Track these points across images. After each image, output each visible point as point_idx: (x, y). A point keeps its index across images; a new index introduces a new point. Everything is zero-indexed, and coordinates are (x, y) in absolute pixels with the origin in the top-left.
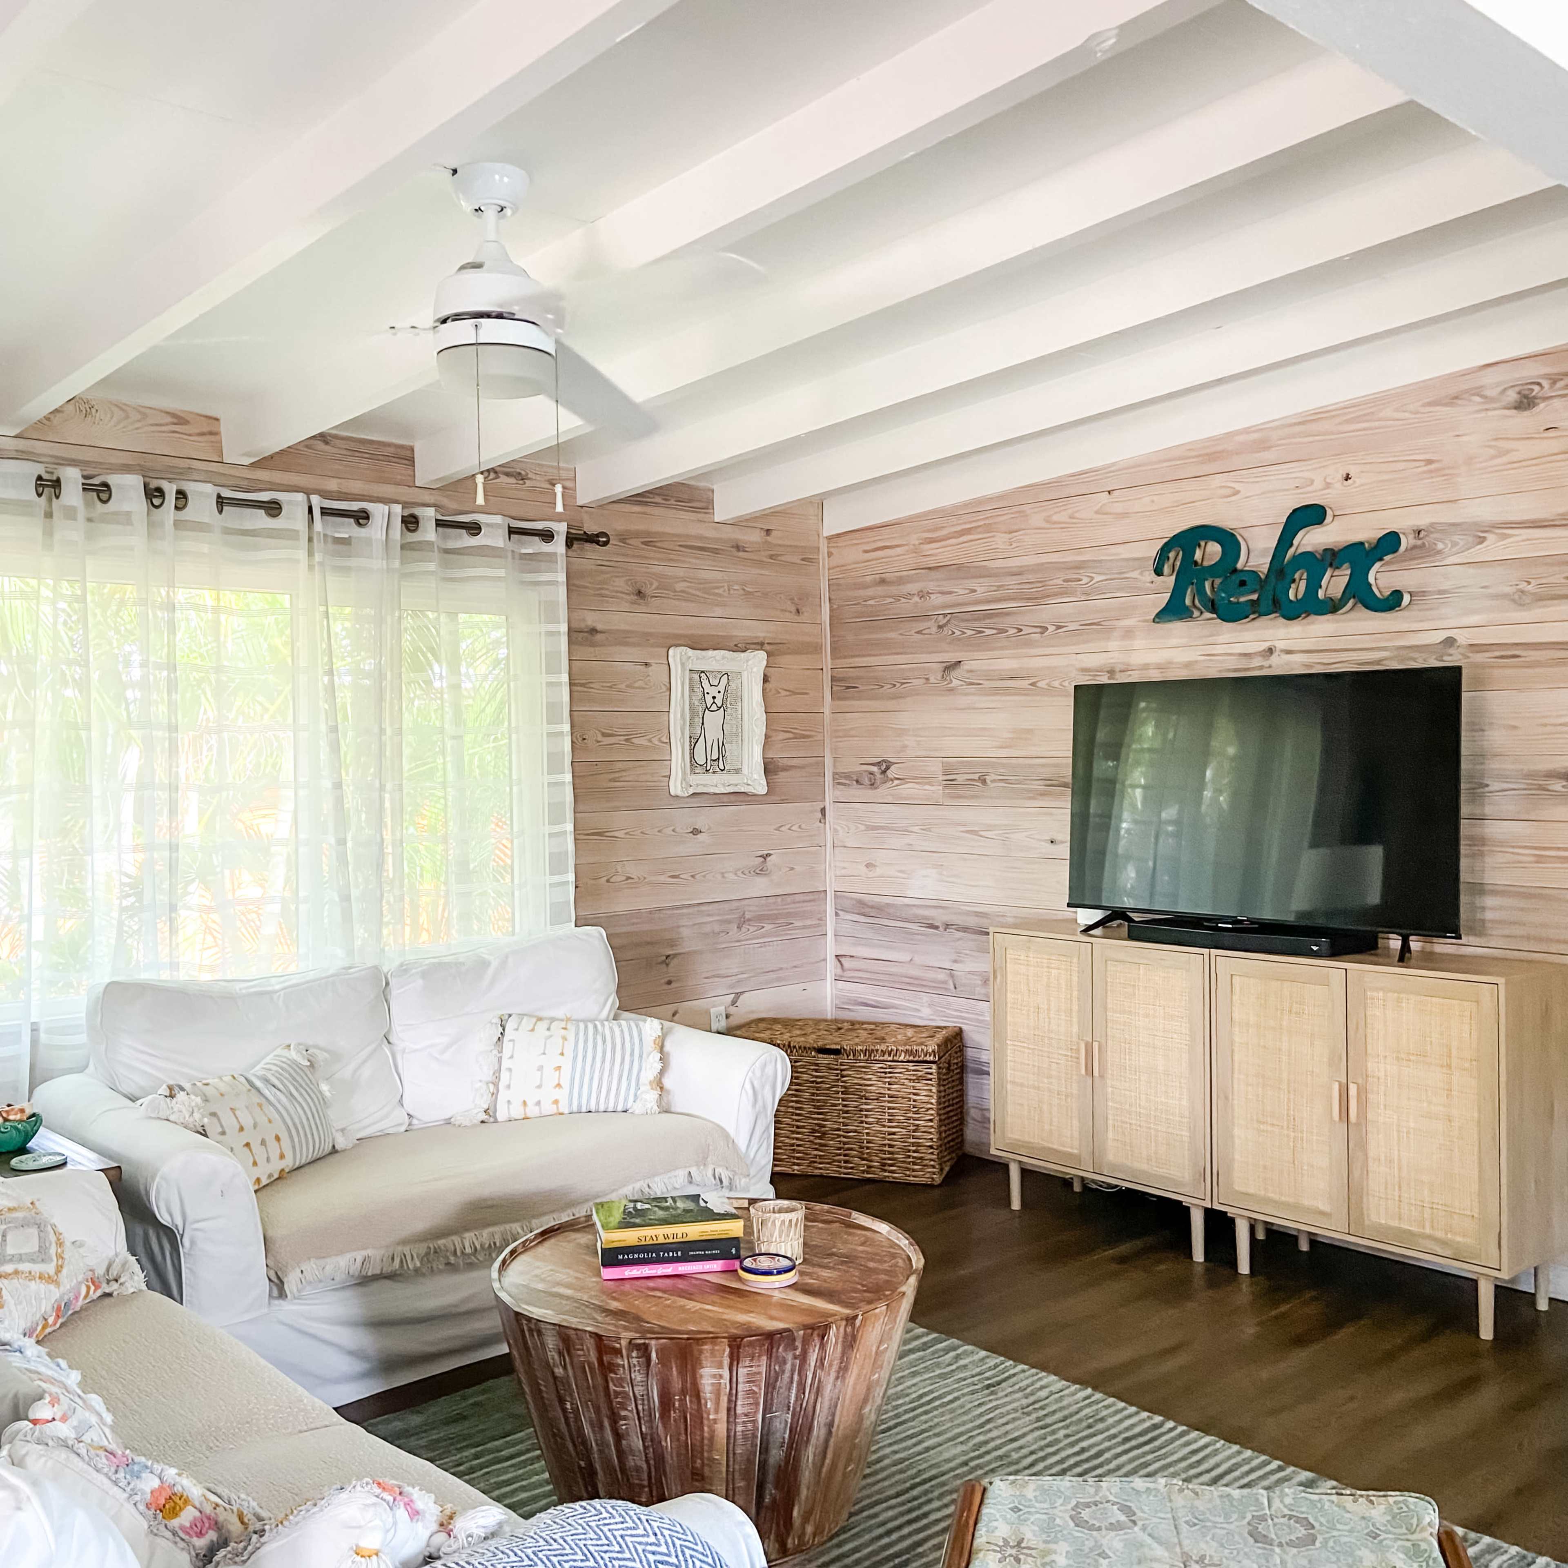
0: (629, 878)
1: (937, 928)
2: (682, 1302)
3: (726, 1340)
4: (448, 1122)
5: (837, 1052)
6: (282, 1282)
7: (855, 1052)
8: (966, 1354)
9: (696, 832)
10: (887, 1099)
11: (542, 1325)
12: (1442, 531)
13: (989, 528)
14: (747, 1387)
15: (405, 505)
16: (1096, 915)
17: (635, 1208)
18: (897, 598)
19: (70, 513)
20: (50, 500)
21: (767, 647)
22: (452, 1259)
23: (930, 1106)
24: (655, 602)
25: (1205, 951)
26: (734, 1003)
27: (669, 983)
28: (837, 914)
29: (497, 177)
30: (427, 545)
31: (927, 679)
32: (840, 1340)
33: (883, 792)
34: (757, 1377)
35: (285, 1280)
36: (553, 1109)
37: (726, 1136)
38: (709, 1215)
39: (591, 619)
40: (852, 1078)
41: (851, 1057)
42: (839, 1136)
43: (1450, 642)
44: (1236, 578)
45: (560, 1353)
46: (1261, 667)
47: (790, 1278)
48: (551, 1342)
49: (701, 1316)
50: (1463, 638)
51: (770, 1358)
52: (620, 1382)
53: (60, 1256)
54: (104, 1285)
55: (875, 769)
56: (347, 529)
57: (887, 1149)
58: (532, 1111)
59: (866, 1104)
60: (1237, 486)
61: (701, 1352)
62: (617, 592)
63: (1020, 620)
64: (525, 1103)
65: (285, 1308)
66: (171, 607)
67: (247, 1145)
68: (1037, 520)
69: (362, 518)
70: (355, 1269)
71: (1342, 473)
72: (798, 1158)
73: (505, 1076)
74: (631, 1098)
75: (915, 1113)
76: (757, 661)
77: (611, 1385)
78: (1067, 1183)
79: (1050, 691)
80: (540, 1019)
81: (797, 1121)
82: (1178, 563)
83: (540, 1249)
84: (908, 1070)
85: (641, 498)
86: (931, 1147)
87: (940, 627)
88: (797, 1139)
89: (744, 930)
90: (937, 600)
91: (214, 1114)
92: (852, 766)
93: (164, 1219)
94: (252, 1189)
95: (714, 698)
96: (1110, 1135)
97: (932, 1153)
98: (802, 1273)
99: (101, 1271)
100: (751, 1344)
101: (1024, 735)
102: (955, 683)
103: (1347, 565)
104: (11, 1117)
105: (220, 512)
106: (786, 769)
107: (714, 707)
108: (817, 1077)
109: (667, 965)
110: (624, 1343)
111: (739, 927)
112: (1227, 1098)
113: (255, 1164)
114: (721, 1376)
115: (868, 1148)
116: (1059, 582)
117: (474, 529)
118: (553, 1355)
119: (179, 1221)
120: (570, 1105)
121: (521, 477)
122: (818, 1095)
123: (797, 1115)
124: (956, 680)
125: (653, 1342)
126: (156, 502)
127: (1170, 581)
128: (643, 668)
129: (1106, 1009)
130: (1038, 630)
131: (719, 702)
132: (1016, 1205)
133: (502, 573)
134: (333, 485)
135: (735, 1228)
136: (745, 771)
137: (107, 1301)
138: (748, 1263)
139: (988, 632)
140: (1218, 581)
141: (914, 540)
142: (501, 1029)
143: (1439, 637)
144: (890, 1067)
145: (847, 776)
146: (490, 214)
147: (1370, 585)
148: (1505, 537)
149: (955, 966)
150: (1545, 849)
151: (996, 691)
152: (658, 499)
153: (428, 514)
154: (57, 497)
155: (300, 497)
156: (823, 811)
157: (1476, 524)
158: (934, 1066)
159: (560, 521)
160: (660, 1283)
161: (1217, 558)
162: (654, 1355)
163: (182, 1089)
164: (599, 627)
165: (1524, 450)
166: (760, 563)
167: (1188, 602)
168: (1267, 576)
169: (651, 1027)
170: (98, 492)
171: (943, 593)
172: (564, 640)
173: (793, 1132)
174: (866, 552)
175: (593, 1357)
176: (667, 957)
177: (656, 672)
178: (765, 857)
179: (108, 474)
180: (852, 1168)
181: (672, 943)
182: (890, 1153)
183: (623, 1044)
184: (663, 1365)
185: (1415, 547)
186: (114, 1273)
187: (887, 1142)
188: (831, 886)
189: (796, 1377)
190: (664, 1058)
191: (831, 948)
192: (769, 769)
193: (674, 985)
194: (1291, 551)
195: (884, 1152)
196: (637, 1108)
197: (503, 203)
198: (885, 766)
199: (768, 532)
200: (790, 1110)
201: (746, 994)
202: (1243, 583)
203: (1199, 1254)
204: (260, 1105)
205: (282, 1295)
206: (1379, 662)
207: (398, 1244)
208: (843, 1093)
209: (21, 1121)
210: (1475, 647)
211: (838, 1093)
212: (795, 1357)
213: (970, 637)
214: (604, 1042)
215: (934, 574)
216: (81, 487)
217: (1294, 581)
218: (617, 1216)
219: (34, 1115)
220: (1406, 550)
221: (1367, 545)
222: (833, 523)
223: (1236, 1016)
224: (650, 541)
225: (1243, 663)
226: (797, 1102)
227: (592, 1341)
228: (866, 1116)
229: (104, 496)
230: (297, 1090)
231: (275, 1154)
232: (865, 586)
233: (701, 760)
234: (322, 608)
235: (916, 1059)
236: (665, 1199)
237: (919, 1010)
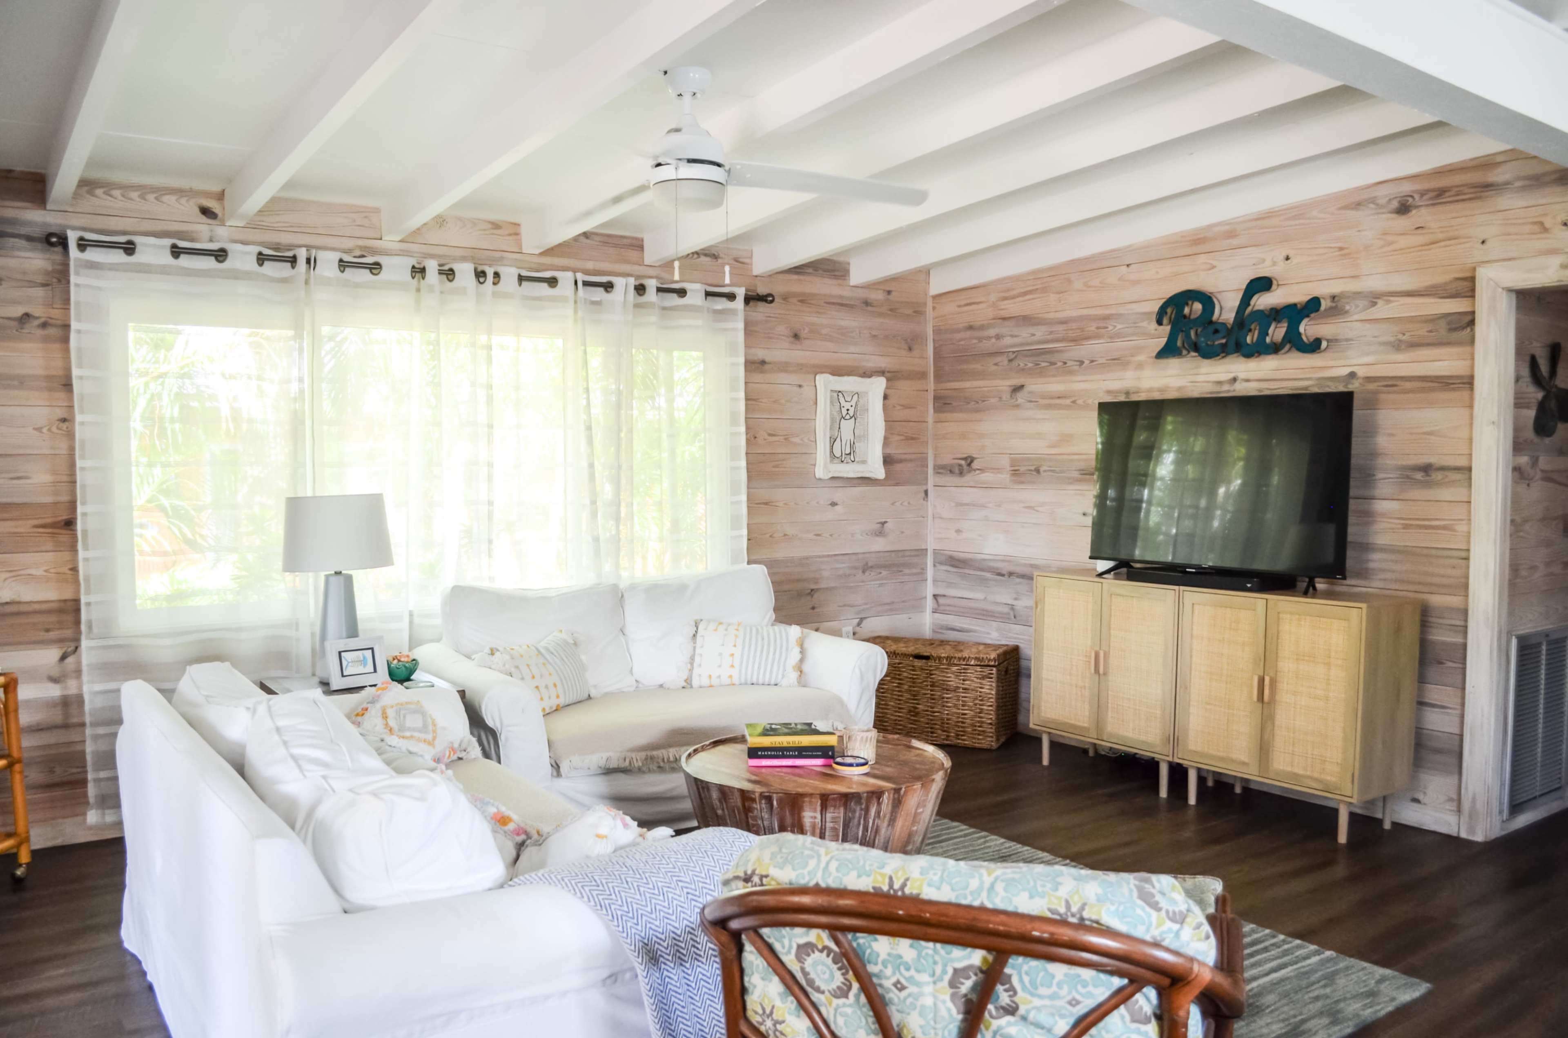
0: (785, 535)
1: (1003, 575)
2: (796, 778)
3: (818, 796)
4: (661, 686)
5: (927, 658)
6: (559, 767)
7: (940, 658)
8: (991, 840)
9: (834, 504)
10: (961, 690)
11: (710, 785)
12: (1349, 297)
13: (1044, 290)
14: (832, 825)
15: (637, 277)
16: (1109, 564)
17: (771, 728)
18: (980, 339)
19: (431, 289)
20: (419, 281)
21: (887, 375)
22: (662, 764)
23: (991, 696)
24: (807, 342)
25: (1176, 587)
26: (859, 624)
27: (813, 608)
28: (934, 566)
29: (692, 75)
30: (650, 305)
31: (1000, 398)
32: (891, 802)
33: (968, 478)
34: (838, 820)
35: (560, 765)
36: (728, 681)
37: (841, 702)
38: (817, 732)
39: (760, 354)
40: (938, 676)
41: (937, 662)
42: (928, 715)
43: (1352, 375)
44: (1211, 329)
45: (720, 801)
46: (1229, 391)
47: (865, 769)
48: (715, 795)
49: (806, 785)
50: (1361, 372)
51: (846, 809)
52: (755, 818)
53: (434, 731)
54: (458, 752)
55: (963, 462)
56: (599, 294)
57: (960, 724)
58: (715, 682)
59: (947, 694)
60: (1214, 263)
61: (803, 802)
62: (780, 335)
63: (1065, 356)
64: (710, 676)
65: (561, 783)
66: (489, 348)
67: (537, 687)
68: (1078, 284)
69: (608, 287)
70: (602, 763)
71: (1284, 254)
72: (899, 729)
73: (697, 659)
74: (780, 676)
75: (981, 700)
76: (878, 385)
77: (750, 820)
78: (1085, 751)
79: (1086, 407)
80: (721, 623)
81: (899, 704)
82: (1173, 316)
83: (713, 750)
84: (976, 671)
85: (798, 270)
86: (991, 724)
87: (1010, 361)
88: (899, 716)
89: (867, 574)
90: (1008, 341)
91: (517, 667)
92: (947, 460)
93: (490, 722)
94: (542, 714)
95: (848, 410)
96: (1110, 714)
97: (991, 728)
98: (872, 768)
99: (456, 745)
100: (834, 799)
101: (1066, 438)
102: (1020, 401)
103: (1285, 320)
104: (402, 659)
105: (520, 285)
106: (901, 461)
107: (848, 417)
108: (913, 675)
109: (812, 596)
110: (757, 795)
111: (864, 572)
112: (1186, 688)
113: (542, 699)
114: (815, 818)
115: (947, 724)
116: (1093, 328)
117: (682, 293)
118: (716, 803)
119: (498, 725)
120: (740, 678)
121: (715, 257)
122: (914, 687)
123: (899, 700)
124: (1021, 397)
125: (775, 795)
126: (482, 280)
127: (1166, 329)
128: (796, 389)
129: (1110, 629)
130: (1078, 363)
131: (851, 413)
132: (1046, 761)
133: (700, 322)
134: (590, 265)
135: (832, 740)
136: (869, 461)
137: (461, 761)
138: (839, 760)
139: (1043, 364)
140: (1199, 330)
141: (993, 297)
142: (695, 629)
143: (1345, 371)
144: (964, 669)
145: (943, 467)
146: (687, 97)
147: (1300, 334)
148: (1389, 302)
149: (1014, 603)
150: (1410, 519)
151: (1048, 407)
152: (810, 270)
153: (652, 284)
154: (423, 278)
155: (570, 275)
156: (926, 492)
157: (1371, 292)
158: (994, 669)
159: (740, 286)
160: (784, 770)
161: (1199, 312)
162: (775, 803)
163: (498, 650)
164: (767, 360)
165: (1403, 242)
166: (881, 315)
167: (1179, 343)
168: (1232, 327)
169: (795, 631)
170: (447, 275)
171: (1012, 336)
172: (742, 369)
173: (896, 712)
174: (959, 306)
175: (739, 804)
176: (812, 590)
177: (807, 391)
178: (883, 523)
179: (452, 263)
180: (936, 737)
181: (816, 581)
182: (962, 727)
183: (775, 641)
184: (781, 809)
185: (1331, 308)
186: (463, 747)
187: (960, 720)
188: (931, 545)
189: (862, 822)
190: (803, 652)
191: (930, 590)
192: (888, 461)
193: (816, 610)
194: (1249, 309)
195: (959, 727)
196: (784, 683)
197: (695, 91)
198: (970, 460)
199: (889, 292)
200: (895, 697)
201: (868, 620)
202: (1216, 331)
203: (1163, 793)
204: (544, 664)
205: (559, 775)
206: (1306, 388)
207: (628, 751)
208: (931, 686)
209: (407, 662)
210: (1369, 379)
211: (927, 686)
212: (861, 809)
213: (1030, 369)
214: (763, 639)
215: (1006, 323)
216: (437, 272)
217: (1250, 330)
218: (760, 730)
219: (414, 660)
220: (1325, 310)
221: (1299, 306)
222: (938, 285)
223: (1195, 632)
224: (804, 299)
225: (1217, 388)
226: (899, 691)
227: (739, 793)
228: (947, 702)
229: (451, 277)
230: (567, 657)
231: (554, 695)
232: (958, 331)
233: (837, 453)
234: (583, 348)
235: (982, 664)
236: (790, 724)
237: (988, 633)
